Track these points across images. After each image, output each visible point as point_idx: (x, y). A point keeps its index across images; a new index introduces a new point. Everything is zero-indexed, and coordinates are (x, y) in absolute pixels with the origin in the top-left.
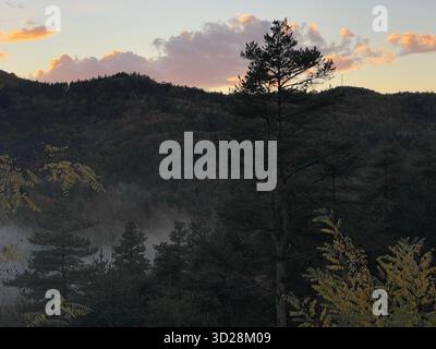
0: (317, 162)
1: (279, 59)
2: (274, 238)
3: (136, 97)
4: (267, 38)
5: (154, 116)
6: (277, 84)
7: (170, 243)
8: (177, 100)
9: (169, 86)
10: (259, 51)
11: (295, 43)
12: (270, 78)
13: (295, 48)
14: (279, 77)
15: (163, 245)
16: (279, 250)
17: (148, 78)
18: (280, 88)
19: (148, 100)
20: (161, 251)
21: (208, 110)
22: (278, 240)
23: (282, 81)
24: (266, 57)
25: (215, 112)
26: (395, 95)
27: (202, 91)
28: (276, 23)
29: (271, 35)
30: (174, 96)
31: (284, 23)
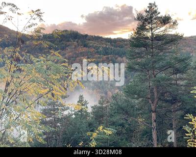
0: (170, 67)
1: (152, 21)
2: (150, 102)
3: (72, 40)
4: (146, 11)
5: (81, 49)
6: (151, 32)
7: (98, 105)
8: (90, 41)
9: (86, 36)
10: (142, 17)
11: (159, 13)
12: (147, 29)
13: (159, 15)
14: (152, 29)
15: (95, 106)
16: (153, 107)
17: (77, 32)
18: (152, 34)
19: (77, 42)
20: (94, 109)
21: (105, 46)
22: (153, 103)
23: (153, 31)
24: (146, 20)
25: (108, 47)
26: (190, 37)
27: (101, 37)
28: (150, 4)
29: (148, 10)
30: (89, 40)
31: (154, 4)
